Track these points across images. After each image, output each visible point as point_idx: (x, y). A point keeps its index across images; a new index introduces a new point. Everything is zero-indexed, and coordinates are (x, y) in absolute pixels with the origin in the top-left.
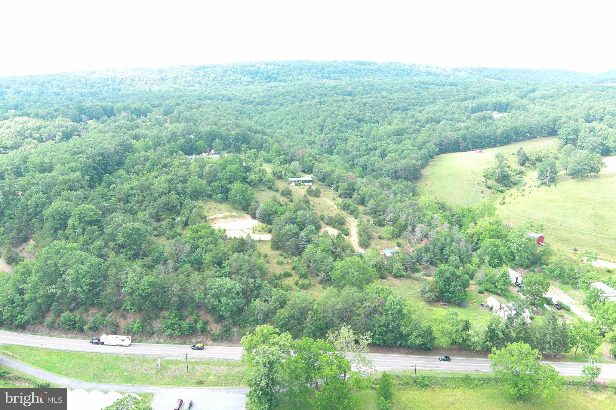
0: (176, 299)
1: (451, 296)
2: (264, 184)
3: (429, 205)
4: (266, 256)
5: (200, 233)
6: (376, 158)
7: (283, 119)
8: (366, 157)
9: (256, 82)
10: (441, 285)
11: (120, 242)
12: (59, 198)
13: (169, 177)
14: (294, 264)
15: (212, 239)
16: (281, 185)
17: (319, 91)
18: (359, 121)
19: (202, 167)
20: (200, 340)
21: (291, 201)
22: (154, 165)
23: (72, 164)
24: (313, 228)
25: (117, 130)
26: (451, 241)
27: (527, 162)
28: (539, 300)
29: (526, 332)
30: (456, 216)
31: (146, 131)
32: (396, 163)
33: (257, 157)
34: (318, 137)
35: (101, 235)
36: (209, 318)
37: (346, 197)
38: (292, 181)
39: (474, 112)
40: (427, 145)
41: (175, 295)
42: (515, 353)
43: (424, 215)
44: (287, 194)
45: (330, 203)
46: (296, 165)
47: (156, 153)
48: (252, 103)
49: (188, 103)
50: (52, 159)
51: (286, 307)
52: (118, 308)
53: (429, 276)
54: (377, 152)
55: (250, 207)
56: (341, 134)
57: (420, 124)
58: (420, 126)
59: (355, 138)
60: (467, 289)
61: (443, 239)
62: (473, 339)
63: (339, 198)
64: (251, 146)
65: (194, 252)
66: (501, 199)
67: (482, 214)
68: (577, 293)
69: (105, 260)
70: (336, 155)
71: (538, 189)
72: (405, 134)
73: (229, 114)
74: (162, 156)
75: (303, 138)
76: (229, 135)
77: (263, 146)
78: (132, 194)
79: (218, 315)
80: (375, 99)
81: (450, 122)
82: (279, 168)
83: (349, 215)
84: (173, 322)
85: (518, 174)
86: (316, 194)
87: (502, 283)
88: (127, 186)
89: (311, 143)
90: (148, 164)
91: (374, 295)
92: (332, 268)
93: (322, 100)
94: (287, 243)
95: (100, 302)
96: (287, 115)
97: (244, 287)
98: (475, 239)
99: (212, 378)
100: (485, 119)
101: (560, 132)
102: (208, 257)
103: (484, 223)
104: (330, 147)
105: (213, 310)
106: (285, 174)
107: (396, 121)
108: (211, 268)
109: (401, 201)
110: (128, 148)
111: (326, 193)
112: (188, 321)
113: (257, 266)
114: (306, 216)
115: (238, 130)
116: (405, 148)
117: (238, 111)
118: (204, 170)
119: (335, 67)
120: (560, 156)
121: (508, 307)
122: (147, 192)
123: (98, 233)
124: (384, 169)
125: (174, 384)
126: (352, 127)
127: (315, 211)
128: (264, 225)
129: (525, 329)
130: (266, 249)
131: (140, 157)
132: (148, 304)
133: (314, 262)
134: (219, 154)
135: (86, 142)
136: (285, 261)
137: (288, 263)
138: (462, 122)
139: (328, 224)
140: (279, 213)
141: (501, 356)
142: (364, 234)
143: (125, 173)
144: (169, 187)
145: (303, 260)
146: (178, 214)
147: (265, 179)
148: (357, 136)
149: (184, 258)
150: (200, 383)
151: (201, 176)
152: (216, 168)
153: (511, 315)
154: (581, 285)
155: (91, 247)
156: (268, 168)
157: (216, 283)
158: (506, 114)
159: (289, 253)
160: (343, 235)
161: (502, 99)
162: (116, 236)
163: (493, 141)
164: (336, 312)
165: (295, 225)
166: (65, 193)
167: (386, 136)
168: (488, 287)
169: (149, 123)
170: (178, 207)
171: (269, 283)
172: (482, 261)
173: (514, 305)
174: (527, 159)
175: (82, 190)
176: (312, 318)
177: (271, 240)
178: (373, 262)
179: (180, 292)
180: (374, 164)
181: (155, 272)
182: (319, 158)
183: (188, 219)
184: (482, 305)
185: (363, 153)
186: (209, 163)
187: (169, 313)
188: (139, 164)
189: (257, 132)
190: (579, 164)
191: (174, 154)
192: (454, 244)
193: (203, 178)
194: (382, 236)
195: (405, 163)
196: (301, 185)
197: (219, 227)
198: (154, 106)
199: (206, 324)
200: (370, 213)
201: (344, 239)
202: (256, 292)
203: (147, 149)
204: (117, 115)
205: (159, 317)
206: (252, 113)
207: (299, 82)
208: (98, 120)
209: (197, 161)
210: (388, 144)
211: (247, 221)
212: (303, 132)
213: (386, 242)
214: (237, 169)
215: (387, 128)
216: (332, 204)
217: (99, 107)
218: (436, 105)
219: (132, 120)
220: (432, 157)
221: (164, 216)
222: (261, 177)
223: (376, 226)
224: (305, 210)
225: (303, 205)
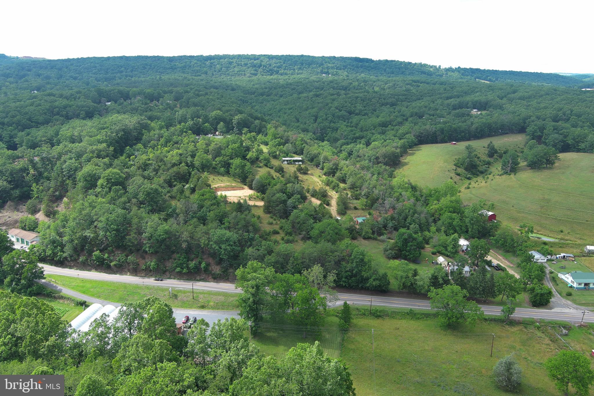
0: (184, 245)
1: (407, 253)
2: (260, 162)
3: (401, 185)
4: (259, 217)
5: (205, 196)
6: (361, 145)
7: (282, 109)
8: (352, 145)
10: (400, 244)
11: (141, 199)
12: (89, 163)
13: (180, 151)
14: (281, 225)
15: (215, 201)
16: (275, 163)
18: (350, 113)
19: (208, 145)
20: (203, 278)
21: (283, 176)
22: (168, 141)
23: (99, 137)
24: (300, 198)
26: (414, 213)
27: (495, 155)
30: (425, 196)
31: (159, 113)
32: (378, 150)
33: (256, 139)
34: (311, 126)
36: (210, 261)
37: (329, 175)
38: (284, 160)
40: (407, 136)
41: (184, 241)
43: (394, 192)
44: (280, 170)
46: (289, 146)
47: (169, 132)
48: (254, 93)
49: (196, 90)
52: (138, 250)
53: (391, 239)
54: (363, 141)
55: (247, 179)
56: (332, 124)
57: (404, 118)
58: (404, 120)
59: (345, 128)
60: (422, 250)
61: (407, 211)
62: (420, 283)
63: (324, 176)
64: (251, 130)
65: (200, 211)
66: (467, 184)
67: (445, 194)
69: (129, 212)
70: (326, 142)
71: (500, 177)
73: (232, 102)
74: (174, 134)
75: (298, 126)
76: (232, 120)
77: (261, 131)
78: (149, 164)
79: (218, 259)
80: (366, 94)
81: (432, 117)
82: (274, 148)
83: (331, 190)
84: (182, 262)
86: (305, 172)
87: (452, 246)
88: (144, 157)
90: (162, 140)
91: (343, 248)
92: (312, 228)
93: (318, 93)
94: (277, 208)
95: (124, 245)
96: (285, 105)
97: (240, 238)
99: (212, 304)
100: (463, 115)
101: (528, 129)
102: (211, 215)
103: (445, 201)
104: (322, 135)
105: (214, 255)
106: (279, 154)
107: (383, 114)
108: (214, 222)
109: (377, 181)
110: (145, 127)
111: (313, 171)
112: (194, 262)
113: (251, 223)
114: (294, 188)
116: (387, 138)
117: (241, 100)
118: (210, 147)
119: (334, 63)
122: (162, 163)
123: (122, 191)
124: (367, 155)
125: (182, 307)
126: (343, 118)
127: (302, 185)
128: (259, 194)
130: (260, 213)
131: (155, 134)
132: (163, 247)
133: (298, 223)
134: (223, 135)
136: (274, 222)
137: (276, 224)
138: (443, 117)
139: (313, 196)
140: (272, 185)
142: (342, 205)
143: (142, 147)
144: (180, 159)
145: (289, 221)
146: (187, 183)
147: (262, 157)
148: (347, 126)
149: (192, 215)
150: (203, 307)
151: (207, 152)
152: (220, 146)
154: (518, 252)
155: (117, 202)
156: (265, 149)
158: (484, 112)
159: (278, 216)
160: (325, 206)
161: (483, 99)
164: (312, 258)
165: (284, 194)
166: (94, 160)
167: (372, 127)
168: (440, 250)
169: (161, 107)
170: (187, 176)
173: (456, 262)
174: (496, 152)
175: (108, 158)
176: (293, 263)
177: (264, 206)
178: (347, 225)
179: (189, 239)
180: (359, 151)
181: (169, 223)
182: (310, 143)
183: (195, 186)
184: (433, 263)
185: (350, 141)
186: (214, 142)
187: (179, 255)
188: (154, 140)
189: (257, 118)
190: (536, 156)
191: (184, 133)
192: (416, 215)
193: (208, 153)
194: (357, 207)
195: (386, 151)
196: (292, 164)
197: (221, 194)
198: (165, 92)
199: (208, 265)
200: (349, 188)
201: (325, 208)
202: (249, 242)
203: (161, 128)
204: (133, 98)
205: (171, 258)
206: (253, 103)
207: (299, 75)
208: (116, 102)
209: (204, 139)
210: (373, 134)
211: (244, 191)
212: (298, 121)
213: (360, 212)
214: (238, 148)
215: (374, 120)
216: (317, 180)
217: (116, 90)
218: (422, 102)
219: (146, 104)
220: (411, 147)
221: (175, 183)
222: (258, 155)
223: (353, 199)
224: (294, 183)
225: (293, 180)
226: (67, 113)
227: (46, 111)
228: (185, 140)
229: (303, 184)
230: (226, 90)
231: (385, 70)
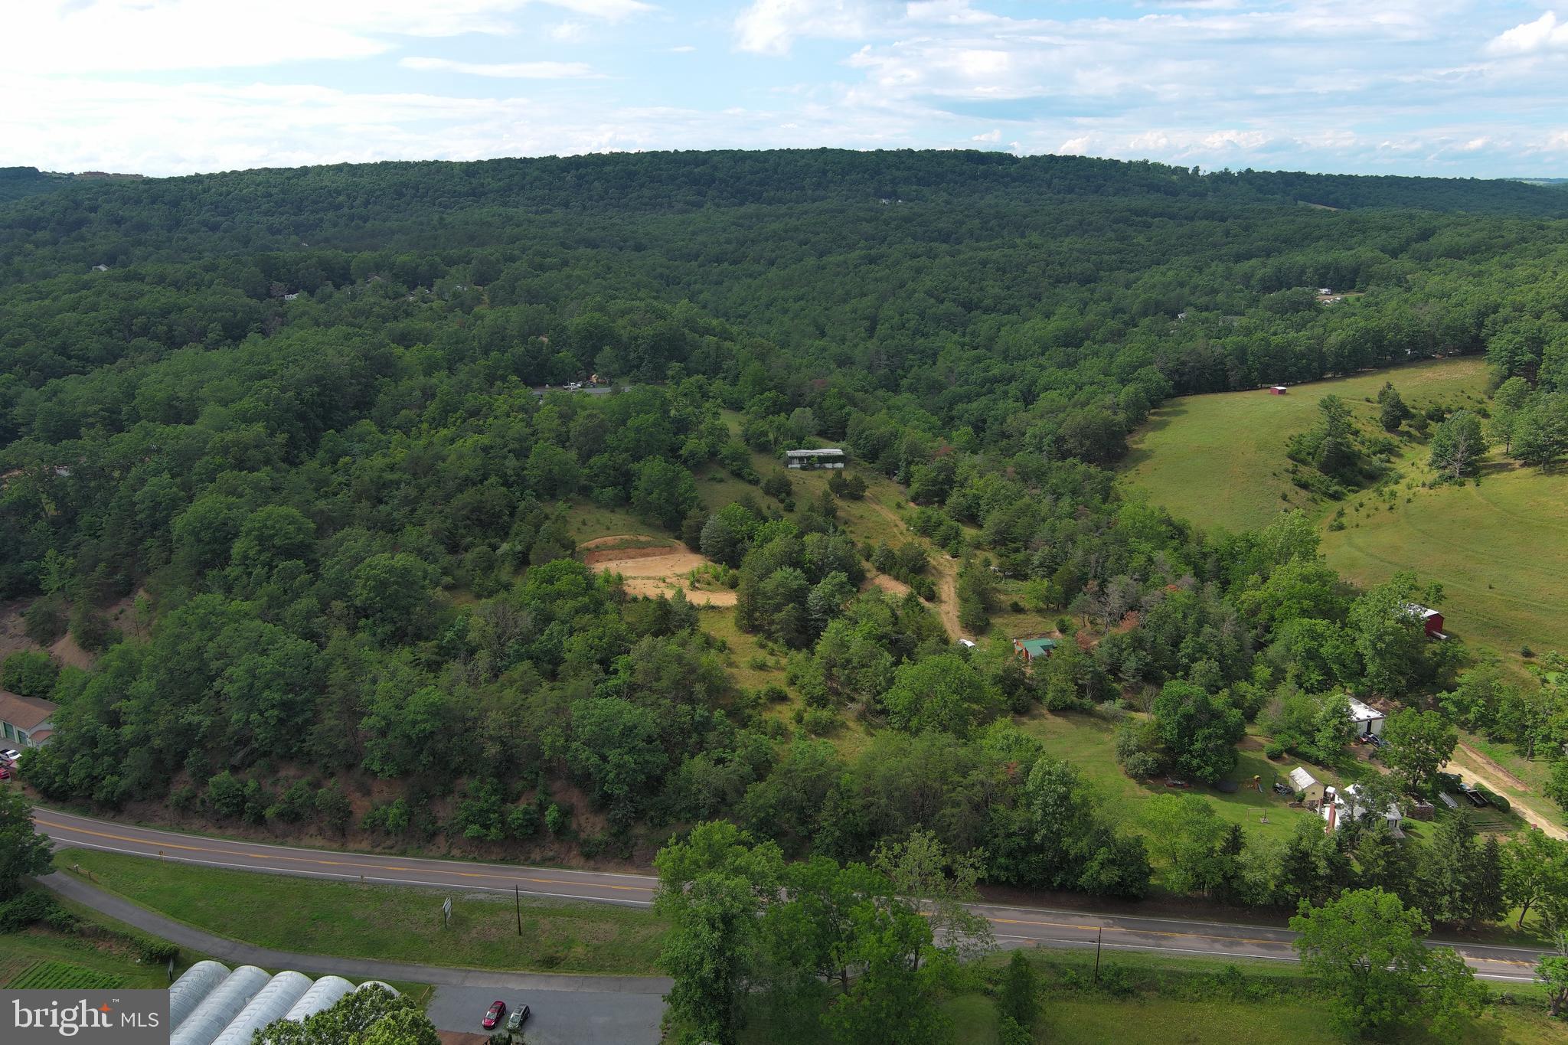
0: (492, 750)
1: (1195, 762)
2: (722, 464)
3: (1144, 527)
4: (723, 647)
5: (557, 586)
6: (1010, 403)
7: (775, 299)
8: (984, 400)
9: (709, 205)
10: (1170, 733)
11: (358, 603)
12: (211, 486)
13: (485, 440)
14: (792, 669)
15: (586, 599)
16: (764, 467)
17: (866, 227)
18: (969, 306)
19: (566, 417)
20: (551, 854)
21: (790, 509)
22: (448, 410)
23: (247, 403)
24: (844, 579)
25: (357, 321)
26: (1201, 622)
27: (1403, 422)
28: (1425, 781)
29: (1390, 863)
30: (1215, 556)
31: (428, 324)
32: (1062, 416)
33: (705, 396)
34: (861, 347)
35: (312, 583)
36: (574, 800)
37: (928, 503)
38: (792, 458)
39: (1267, 288)
40: (1142, 371)
41: (491, 738)
42: (1360, 914)
43: (1131, 552)
44: (781, 490)
45: (890, 516)
46: (802, 417)
47: (454, 380)
48: (697, 257)
49: (537, 254)
50: (195, 388)
51: (770, 777)
52: (350, 767)
53: (1138, 710)
54: (1013, 388)
55: (685, 523)
56: (920, 341)
57: (1126, 317)
58: (1126, 324)
59: (957, 351)
60: (1237, 746)
61: (1180, 616)
62: (1249, 876)
63: (912, 504)
64: (691, 365)
65: (542, 632)
66: (1334, 515)
67: (1284, 555)
68: (1528, 765)
69: (322, 647)
70: (907, 395)
71: (1432, 492)
72: (1087, 343)
73: (637, 285)
74: (467, 388)
75: (824, 349)
76: (636, 339)
77: (720, 368)
78: (392, 482)
79: (596, 795)
80: (1011, 251)
81: (1205, 314)
82: (761, 422)
83: (936, 548)
84: (485, 806)
85: (1381, 452)
86: (854, 492)
87: (1329, 732)
88: (378, 461)
89: (844, 362)
90: (433, 407)
91: (996, 755)
92: (891, 681)
93: (873, 252)
94: (777, 616)
95: (306, 750)
96: (784, 288)
97: (665, 723)
98: (1262, 617)
99: (579, 951)
100: (1296, 307)
101: (1495, 345)
102: (575, 645)
103: (1285, 577)
104: (892, 372)
105: (584, 781)
106: (776, 440)
107: (1063, 310)
108: (583, 672)
109: (1070, 516)
110: (385, 367)
111: (878, 489)
112: (522, 806)
113: (701, 671)
114: (827, 547)
115: (660, 325)
116: (1085, 379)
117: (661, 276)
118: (572, 425)
119: (909, 169)
120: (1491, 407)
121: (1345, 796)
122: (429, 478)
123: (304, 577)
124: (1030, 431)
125: (484, 963)
126: (949, 321)
127: (850, 536)
128: (720, 568)
129: (1386, 854)
130: (725, 629)
132: (425, 758)
133: (844, 666)
134: (610, 384)
135: (280, 349)
136: (771, 661)
137: (778, 667)
138: (1236, 314)
139: (882, 569)
140: (758, 539)
141: (1322, 922)
142: (974, 598)
143: (374, 429)
144: (484, 466)
145: (817, 659)
146: (505, 534)
147: (725, 451)
148: (963, 345)
149: (516, 647)
150: (550, 963)
151: (563, 441)
152: (603, 420)
153: (1351, 816)
154: (1538, 745)
155: (288, 613)
156: (733, 424)
157: (597, 712)
158: (1352, 296)
159: (782, 640)
160: (922, 600)
161: (1344, 257)
162: (349, 585)
163: (1315, 364)
164: (897, 794)
165: (799, 571)
166: (227, 475)
167: (1036, 348)
168: (1294, 743)
169: (437, 304)
170: (505, 518)
171: (729, 714)
172: (1278, 676)
173: (1359, 792)
174: (1406, 414)
175: (269, 468)
176: (835, 808)
177: (736, 607)
178: (997, 668)
179: (504, 733)
180: (1003, 421)
181: (445, 679)
182: (863, 401)
183: (529, 548)
184: (1276, 789)
185: (976, 389)
186: (584, 408)
188: (409, 407)
189: (707, 331)
190: (1542, 428)
191: (499, 383)
192: (1207, 629)
193: (568, 444)
194: (1022, 604)
195: (1085, 418)
196: (815, 469)
197: (607, 570)
198: (451, 262)
199: (567, 812)
200: (990, 543)
201: (922, 610)
202: (694, 735)
203: (430, 369)
204: (359, 281)
205: (451, 792)
206: (695, 283)
207: (817, 204)
208: (312, 293)
209: (555, 401)
210: (1042, 368)
211: (677, 556)
212: (823, 334)
213: (1031, 620)
214: (654, 425)
215: (1037, 327)
216: (893, 518)
217: (314, 260)
218: (1168, 270)
219: (397, 296)
220: (1155, 404)
221: (469, 539)
222: (713, 446)
223: (1007, 577)
224: (824, 531)
225: (821, 520)
226: (171, 330)
227: (110, 324)
228: (501, 403)
229: (851, 532)
230: (621, 249)
231: (1049, 185)
